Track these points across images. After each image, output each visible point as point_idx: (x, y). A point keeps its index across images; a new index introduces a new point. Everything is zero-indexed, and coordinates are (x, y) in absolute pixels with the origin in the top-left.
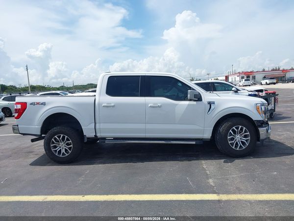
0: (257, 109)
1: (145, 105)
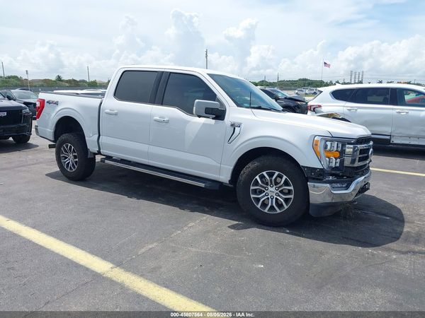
0: (315, 145)
1: (150, 116)
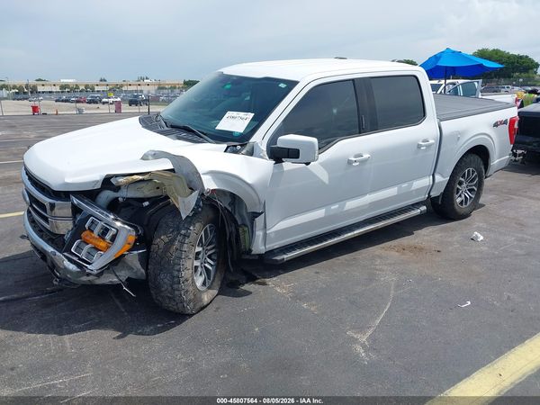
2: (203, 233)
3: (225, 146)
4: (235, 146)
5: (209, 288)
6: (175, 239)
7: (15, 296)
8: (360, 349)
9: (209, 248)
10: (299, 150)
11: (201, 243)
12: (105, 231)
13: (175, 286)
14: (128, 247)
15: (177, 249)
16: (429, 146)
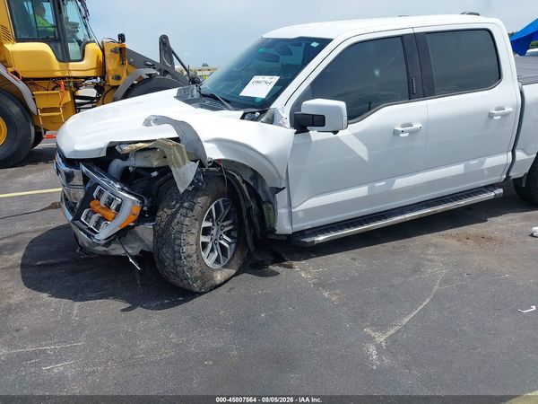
2: (213, 207)
3: (241, 113)
4: (254, 113)
5: (225, 267)
6: (177, 212)
7: (52, 261)
8: (373, 351)
9: (225, 224)
10: (324, 117)
11: (209, 218)
12: (111, 201)
13: (177, 262)
14: (134, 218)
15: (178, 223)
16: (505, 116)
